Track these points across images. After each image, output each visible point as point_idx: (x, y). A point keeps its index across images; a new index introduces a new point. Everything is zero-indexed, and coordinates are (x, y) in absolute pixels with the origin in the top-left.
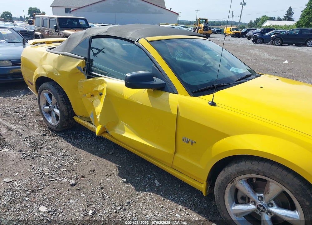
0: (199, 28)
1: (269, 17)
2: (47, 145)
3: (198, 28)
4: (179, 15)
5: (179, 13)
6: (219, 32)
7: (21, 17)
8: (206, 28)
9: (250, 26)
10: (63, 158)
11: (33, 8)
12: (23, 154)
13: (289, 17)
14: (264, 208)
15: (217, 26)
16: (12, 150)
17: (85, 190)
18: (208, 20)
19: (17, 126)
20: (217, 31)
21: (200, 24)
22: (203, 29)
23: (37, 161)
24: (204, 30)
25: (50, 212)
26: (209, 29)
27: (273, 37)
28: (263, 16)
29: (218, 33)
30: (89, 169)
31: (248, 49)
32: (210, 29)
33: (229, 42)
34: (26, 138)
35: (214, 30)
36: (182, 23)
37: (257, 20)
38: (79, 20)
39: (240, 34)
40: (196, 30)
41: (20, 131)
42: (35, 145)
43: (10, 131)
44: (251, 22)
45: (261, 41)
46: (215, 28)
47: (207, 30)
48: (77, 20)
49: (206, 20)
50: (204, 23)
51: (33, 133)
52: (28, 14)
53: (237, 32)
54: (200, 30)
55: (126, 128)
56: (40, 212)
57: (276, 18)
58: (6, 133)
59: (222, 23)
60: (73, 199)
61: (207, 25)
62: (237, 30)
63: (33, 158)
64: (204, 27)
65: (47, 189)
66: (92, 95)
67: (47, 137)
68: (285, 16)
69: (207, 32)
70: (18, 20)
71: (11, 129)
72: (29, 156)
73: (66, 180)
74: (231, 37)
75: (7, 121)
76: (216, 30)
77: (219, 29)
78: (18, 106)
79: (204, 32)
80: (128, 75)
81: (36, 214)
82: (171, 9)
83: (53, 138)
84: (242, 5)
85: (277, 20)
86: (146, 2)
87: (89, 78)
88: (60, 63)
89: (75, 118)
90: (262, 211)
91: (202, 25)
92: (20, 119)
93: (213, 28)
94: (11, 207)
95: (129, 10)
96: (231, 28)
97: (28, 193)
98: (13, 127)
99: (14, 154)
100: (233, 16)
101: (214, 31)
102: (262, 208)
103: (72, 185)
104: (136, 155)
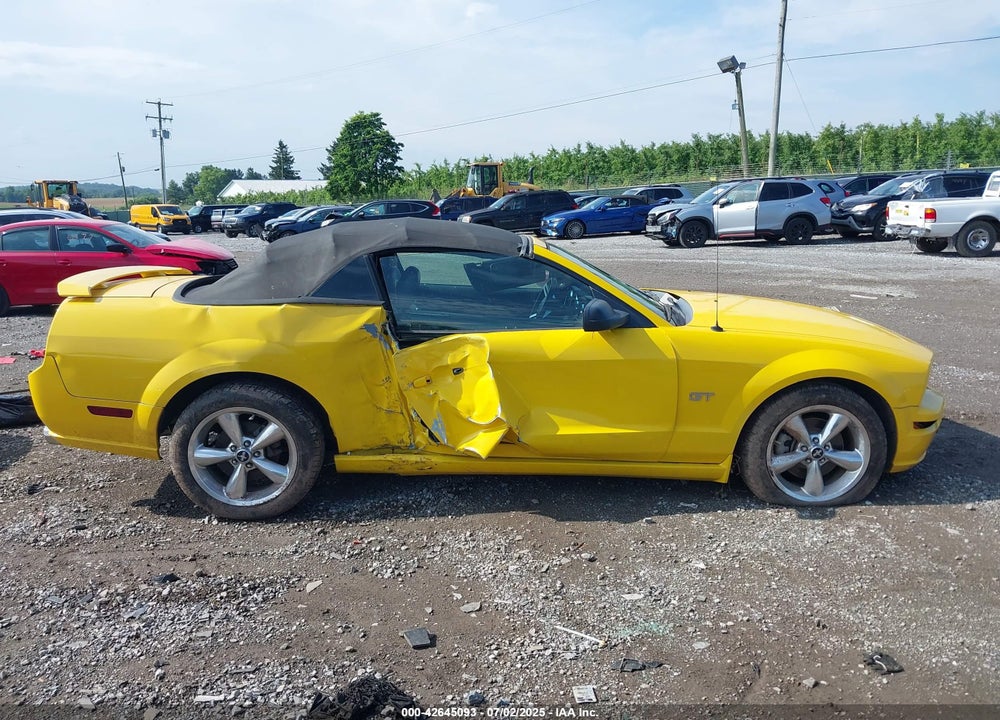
1: (223, 169)
13: (284, 168)
14: (818, 449)
28: (206, 168)
37: (188, 179)
39: (187, 223)
49: (70, 185)
50: (67, 197)
53: (177, 217)
55: (556, 418)
57: (245, 172)
61: (80, 200)
62: (175, 211)
66: (428, 381)
68: (274, 165)
84: (158, 137)
85: (248, 178)
90: (822, 453)
100: (123, 170)
102: (818, 452)
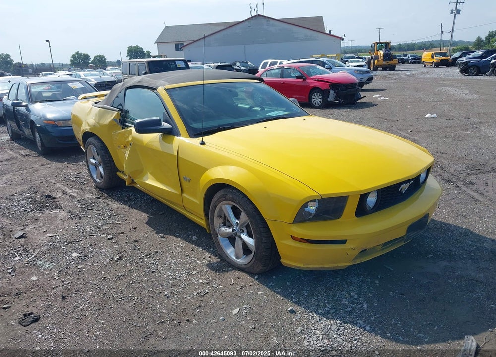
0: (377, 57)
2: (98, 206)
3: (374, 57)
4: (343, 40)
5: (343, 37)
6: (416, 60)
7: (118, 61)
8: (388, 57)
9: (477, 45)
10: (110, 217)
11: (134, 47)
12: (72, 214)
15: (412, 51)
16: (62, 211)
17: (119, 243)
18: (391, 44)
19: (74, 190)
20: (413, 59)
21: (378, 51)
22: (382, 58)
23: (83, 220)
24: (385, 59)
25: (80, 257)
26: (393, 58)
27: (493, 63)
29: (415, 63)
30: (131, 226)
31: (443, 85)
32: (395, 57)
33: (420, 76)
34: (78, 201)
35: (407, 57)
36: (359, 50)
38: (176, 62)
39: (449, 61)
40: (372, 60)
41: (75, 195)
42: (86, 207)
43: (65, 195)
44: (479, 39)
45: (475, 72)
46: (409, 55)
47: (390, 60)
48: (174, 61)
49: (387, 44)
50: (384, 50)
51: (88, 196)
52: (127, 56)
53: (444, 58)
54: (378, 61)
56: (72, 257)
58: (61, 197)
59: (427, 45)
60: (105, 249)
61: (389, 51)
62: (444, 54)
63: (80, 218)
64: (385, 55)
65: (84, 242)
66: (125, 147)
67: (100, 200)
69: (390, 63)
70: (113, 66)
71: (66, 193)
72: (77, 216)
73: (104, 235)
74: (434, 67)
75: (65, 186)
76: (410, 58)
77: (417, 55)
78: (81, 171)
79: (384, 63)
80: (138, 121)
81: (68, 258)
82: (330, 31)
83: (106, 201)
84: (454, 14)
86: (290, 24)
87: (123, 129)
88: (101, 116)
89: (118, 173)
91: (381, 52)
92: (79, 184)
93: (407, 55)
94: (47, 253)
95: (264, 39)
96: (433, 52)
97: (66, 243)
98: (69, 191)
99: (62, 214)
101: (407, 59)
102: (235, 231)
103: (109, 239)
104: (165, 205)
